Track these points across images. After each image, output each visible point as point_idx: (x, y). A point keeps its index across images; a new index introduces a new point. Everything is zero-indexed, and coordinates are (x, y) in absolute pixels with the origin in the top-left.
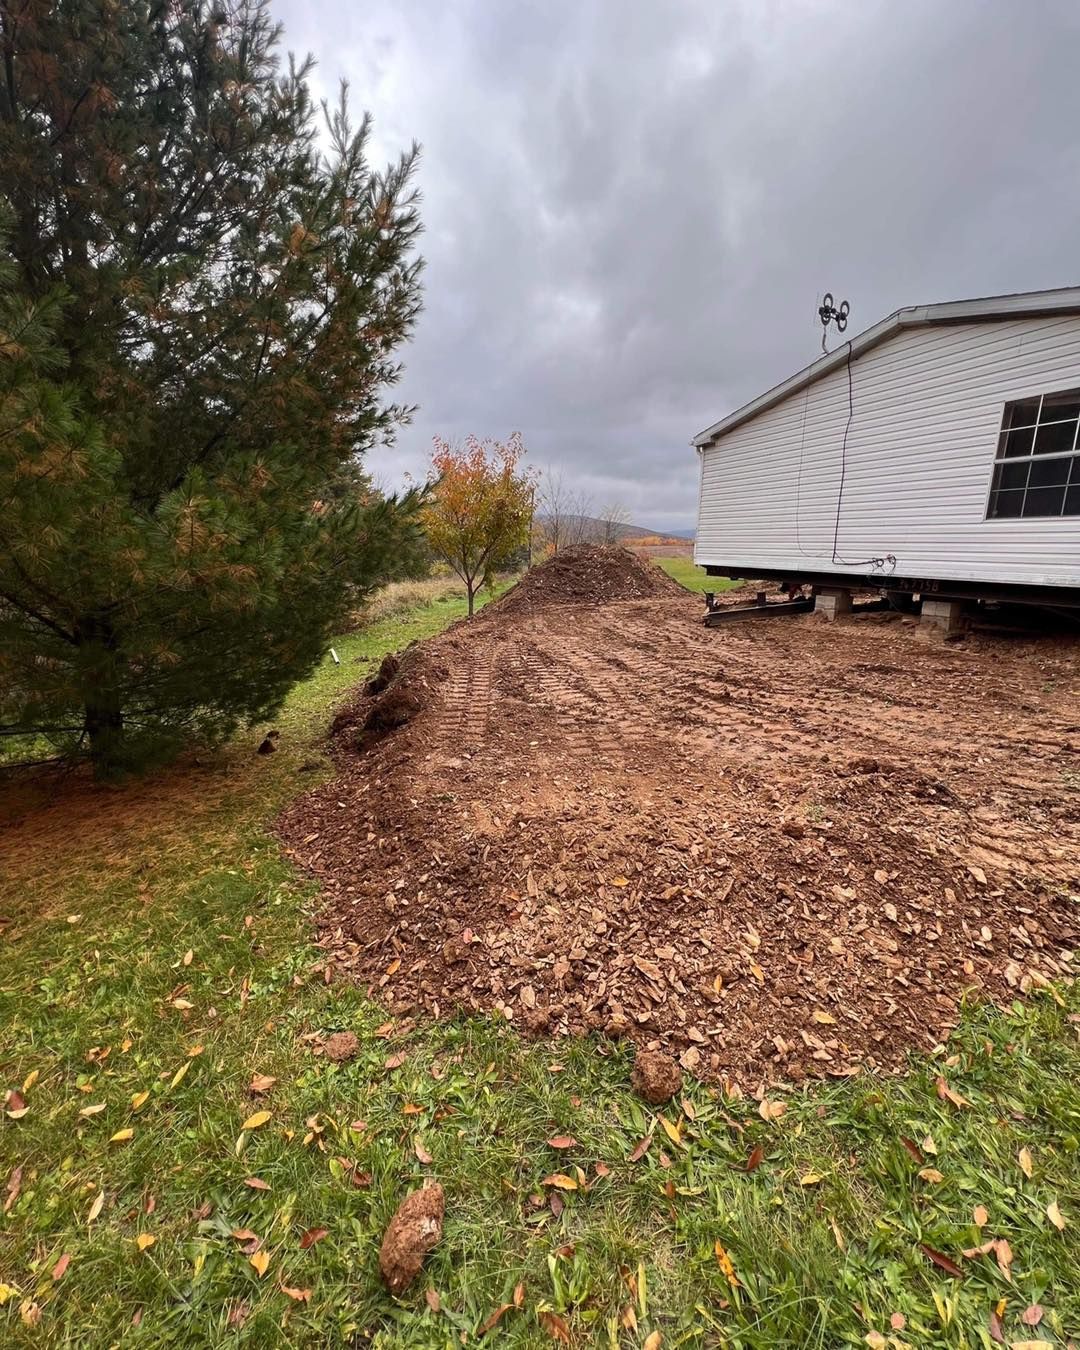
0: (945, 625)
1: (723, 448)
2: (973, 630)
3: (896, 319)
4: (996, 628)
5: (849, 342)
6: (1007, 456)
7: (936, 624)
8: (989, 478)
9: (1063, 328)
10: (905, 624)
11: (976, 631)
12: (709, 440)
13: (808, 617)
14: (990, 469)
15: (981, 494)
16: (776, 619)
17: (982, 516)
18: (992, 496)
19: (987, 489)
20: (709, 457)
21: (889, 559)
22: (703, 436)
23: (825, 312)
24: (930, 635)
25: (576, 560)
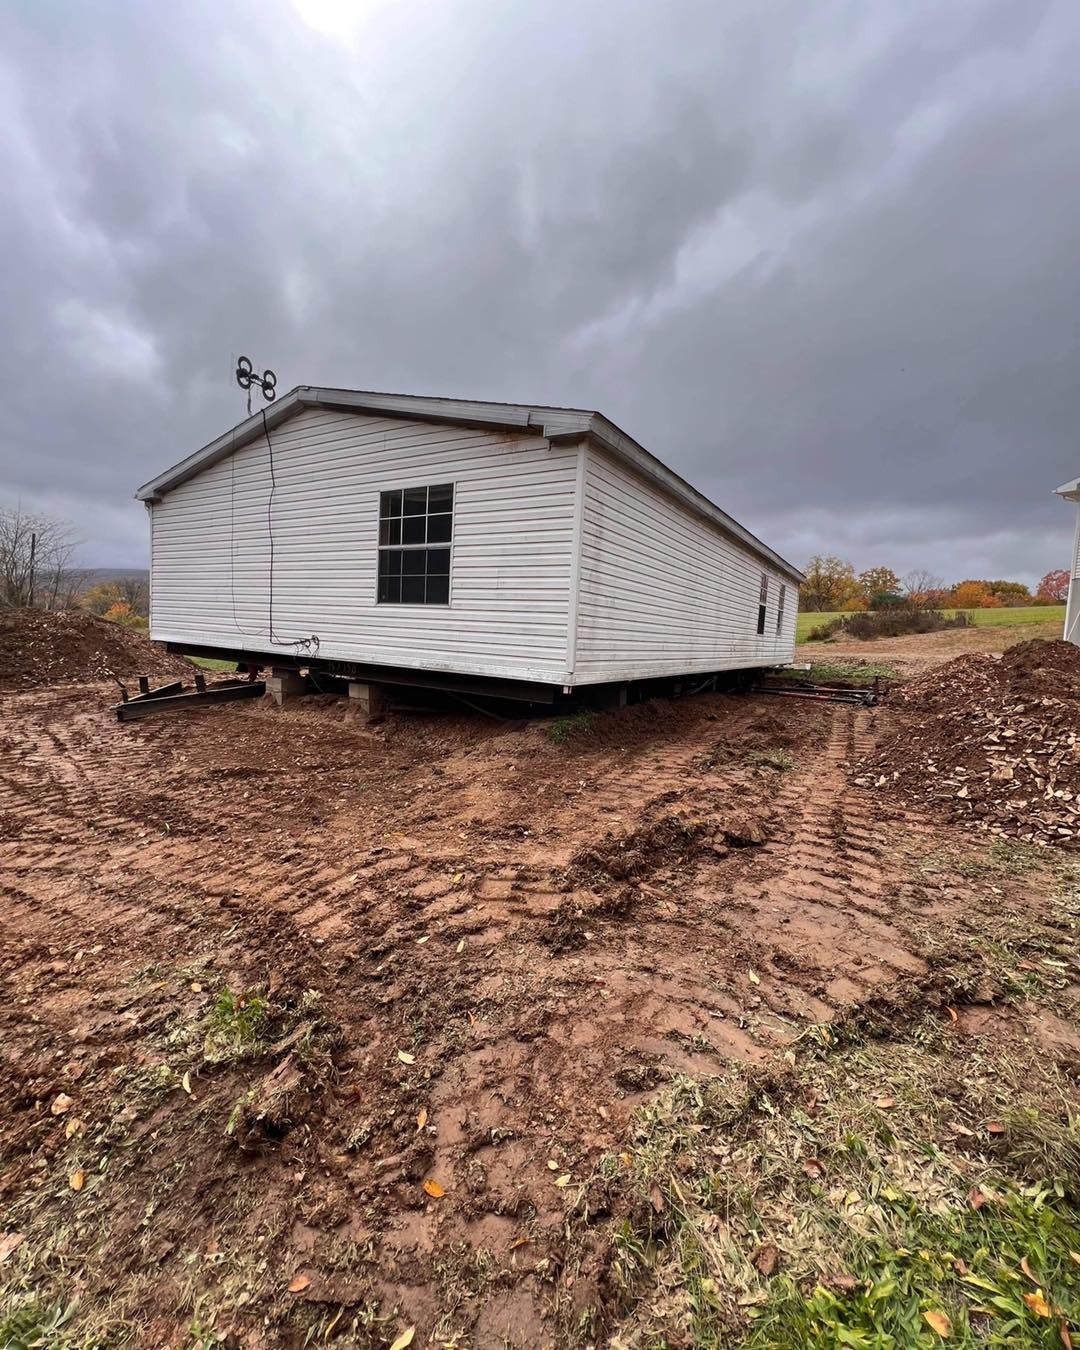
0: (366, 707)
1: (172, 505)
2: (393, 711)
3: (296, 395)
4: (409, 708)
5: (262, 410)
6: (391, 544)
7: (360, 707)
8: (375, 563)
9: (408, 431)
10: (341, 707)
11: (396, 712)
12: (152, 495)
13: (260, 702)
14: (375, 554)
15: (370, 579)
16: (229, 704)
17: (374, 600)
18: (381, 581)
19: (375, 573)
20: (159, 514)
21: (314, 639)
22: (146, 490)
23: (241, 373)
24: (354, 718)
25: (11, 630)
